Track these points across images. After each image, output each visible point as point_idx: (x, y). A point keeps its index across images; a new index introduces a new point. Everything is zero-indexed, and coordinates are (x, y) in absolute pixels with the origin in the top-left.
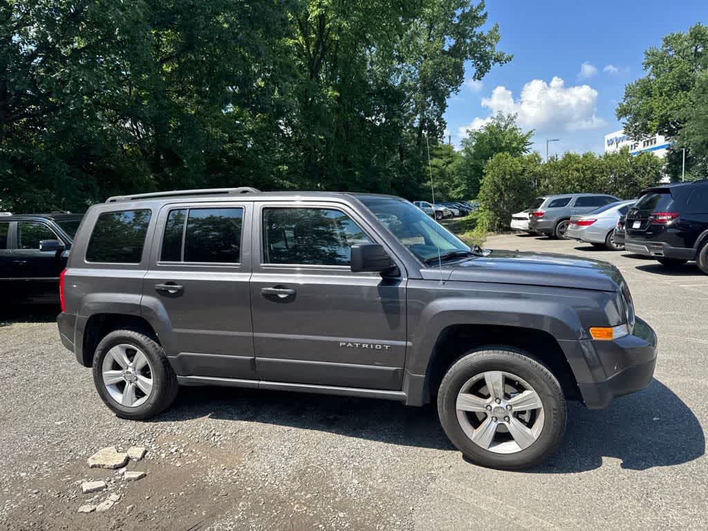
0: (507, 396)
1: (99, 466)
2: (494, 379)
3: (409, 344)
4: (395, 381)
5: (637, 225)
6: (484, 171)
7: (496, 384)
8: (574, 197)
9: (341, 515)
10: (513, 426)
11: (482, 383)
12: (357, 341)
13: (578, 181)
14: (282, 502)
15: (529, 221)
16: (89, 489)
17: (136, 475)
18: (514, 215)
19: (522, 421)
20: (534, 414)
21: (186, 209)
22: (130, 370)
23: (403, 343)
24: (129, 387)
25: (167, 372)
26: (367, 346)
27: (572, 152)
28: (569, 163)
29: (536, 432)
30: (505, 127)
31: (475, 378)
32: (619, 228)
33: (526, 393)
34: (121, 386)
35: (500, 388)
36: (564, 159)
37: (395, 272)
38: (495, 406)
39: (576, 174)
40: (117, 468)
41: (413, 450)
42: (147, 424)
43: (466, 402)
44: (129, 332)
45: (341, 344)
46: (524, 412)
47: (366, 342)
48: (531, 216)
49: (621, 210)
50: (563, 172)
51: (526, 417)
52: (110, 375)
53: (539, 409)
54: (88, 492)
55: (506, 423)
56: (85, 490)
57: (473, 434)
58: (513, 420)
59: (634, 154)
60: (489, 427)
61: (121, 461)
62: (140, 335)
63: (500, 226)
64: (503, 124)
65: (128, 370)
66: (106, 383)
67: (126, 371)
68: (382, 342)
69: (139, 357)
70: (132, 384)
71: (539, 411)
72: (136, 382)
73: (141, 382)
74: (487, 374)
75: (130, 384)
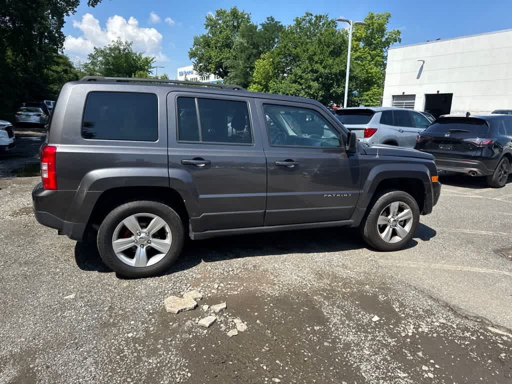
2: (395, 206)
3: (361, 191)
4: (349, 214)
10: (398, 228)
11: (389, 209)
12: (334, 193)
16: (209, 323)
19: (401, 225)
20: (407, 221)
21: (195, 98)
23: (358, 192)
24: (141, 252)
26: (339, 195)
29: (407, 229)
30: (124, 51)
31: (386, 207)
33: (406, 211)
35: (397, 210)
43: (381, 221)
45: (325, 195)
47: (339, 193)
51: (403, 223)
53: (411, 218)
54: (210, 325)
55: (395, 228)
57: (382, 236)
58: (398, 225)
60: (390, 231)
61: (194, 302)
64: (122, 47)
65: (141, 236)
66: (116, 252)
67: (139, 237)
68: (348, 192)
69: (157, 222)
70: (145, 247)
71: (409, 219)
72: (149, 245)
73: (156, 243)
74: (393, 204)
75: (143, 248)
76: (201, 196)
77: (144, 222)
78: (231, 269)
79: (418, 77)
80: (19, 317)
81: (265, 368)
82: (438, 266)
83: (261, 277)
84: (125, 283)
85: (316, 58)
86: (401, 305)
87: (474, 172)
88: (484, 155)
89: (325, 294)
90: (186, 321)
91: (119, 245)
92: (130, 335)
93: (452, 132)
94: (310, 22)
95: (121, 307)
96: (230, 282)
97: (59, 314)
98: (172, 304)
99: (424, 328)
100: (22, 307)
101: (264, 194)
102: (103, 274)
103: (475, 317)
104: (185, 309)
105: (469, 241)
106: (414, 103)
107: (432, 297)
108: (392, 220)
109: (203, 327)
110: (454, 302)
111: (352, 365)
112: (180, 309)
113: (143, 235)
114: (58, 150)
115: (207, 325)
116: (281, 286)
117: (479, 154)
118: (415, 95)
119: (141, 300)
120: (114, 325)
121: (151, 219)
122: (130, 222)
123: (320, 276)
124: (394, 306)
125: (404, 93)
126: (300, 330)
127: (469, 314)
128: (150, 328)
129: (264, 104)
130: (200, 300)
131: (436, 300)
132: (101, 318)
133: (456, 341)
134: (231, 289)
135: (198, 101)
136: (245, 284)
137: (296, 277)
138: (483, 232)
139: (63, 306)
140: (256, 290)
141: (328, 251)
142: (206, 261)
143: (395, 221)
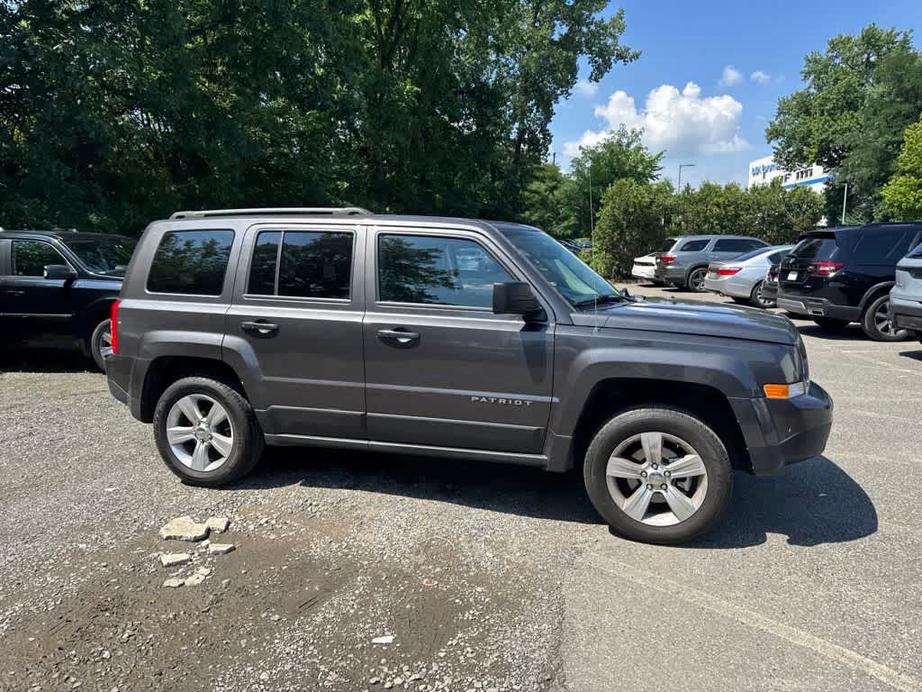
0: (665, 462)
1: (175, 538)
2: (651, 441)
3: (556, 400)
4: (536, 443)
5: (792, 277)
6: (601, 201)
7: (654, 446)
8: (714, 239)
9: (479, 589)
10: (671, 494)
11: (637, 445)
12: (493, 395)
13: (717, 219)
14: (407, 576)
15: (656, 267)
16: (170, 562)
17: (225, 547)
18: (636, 260)
19: (682, 490)
20: (695, 481)
21: (280, 231)
22: (203, 426)
23: (547, 399)
24: (201, 448)
25: (252, 428)
26: (504, 402)
27: (712, 183)
28: (707, 195)
29: (697, 501)
30: (628, 145)
31: (629, 440)
32: (769, 279)
33: (688, 458)
34: (189, 446)
35: (658, 451)
36: (702, 191)
37: (541, 317)
38: (652, 472)
39: (716, 210)
40: (198, 540)
41: (551, 523)
42: (224, 493)
43: (617, 467)
44: (204, 379)
45: (473, 399)
46: (684, 479)
47: (503, 397)
48: (659, 260)
49: (771, 258)
50: (700, 207)
51: (686, 486)
52: (176, 433)
53: (703, 476)
54: (169, 565)
55: (662, 491)
56: (165, 563)
57: (625, 504)
58: (671, 488)
59: (788, 187)
60: (643, 496)
61: (202, 532)
62: (218, 384)
63: (618, 273)
64: (625, 141)
65: (200, 427)
66: (170, 443)
67: (197, 427)
68: (522, 397)
69: (216, 410)
71: (702, 478)
72: (210, 441)
73: (217, 441)
75: (203, 444)
77: (205, 407)
78: (315, 503)
86: (478, 638)
90: (158, 551)
104: (180, 537)
108: (650, 471)
109: (160, 564)
121: (211, 405)
122: (187, 405)
124: (461, 635)
130: (218, 532)
143: (656, 474)
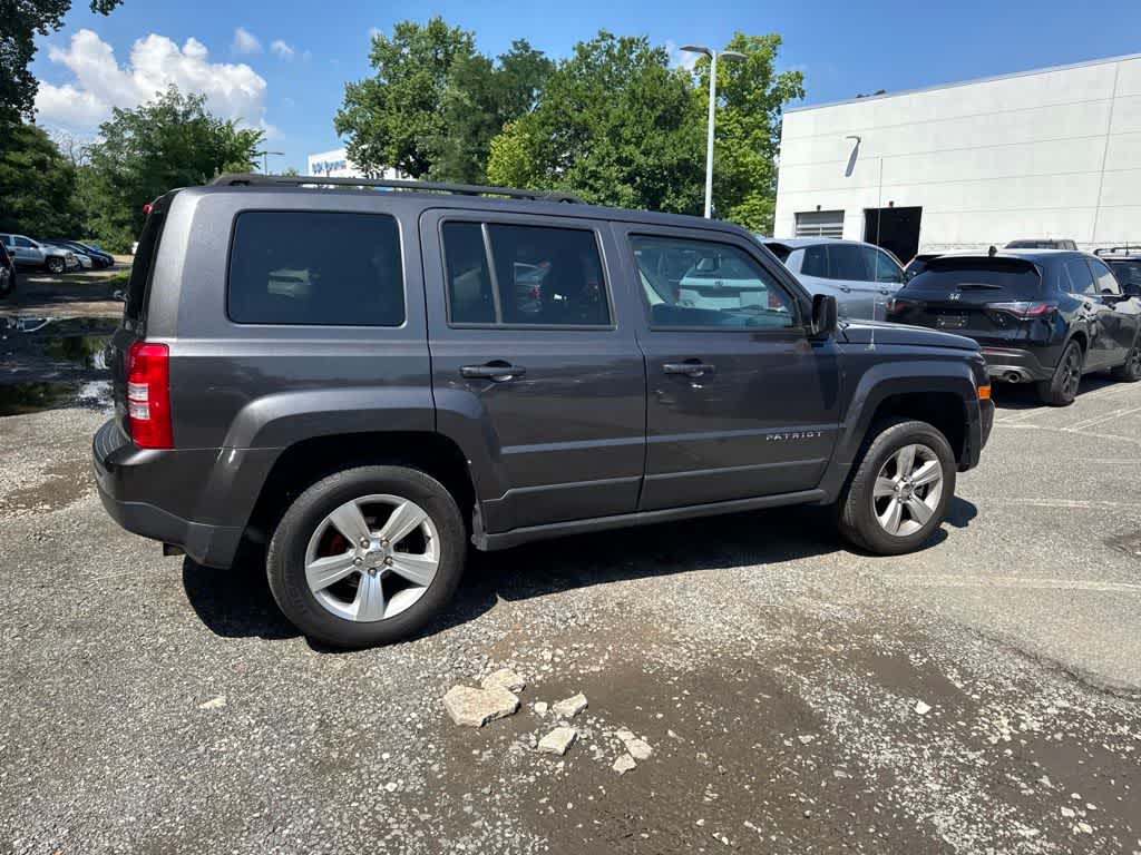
1: (490, 718)
2: (907, 455)
3: (842, 426)
7: (910, 458)
11: (895, 461)
12: (786, 430)
16: (565, 745)
21: (480, 223)
23: (835, 426)
26: (797, 435)
30: (186, 116)
31: (892, 456)
35: (911, 463)
43: (880, 486)
45: (768, 436)
47: (797, 431)
53: (939, 479)
54: (567, 750)
57: (882, 521)
58: (914, 496)
60: (897, 510)
65: (370, 549)
66: (313, 590)
68: (814, 427)
69: (407, 516)
70: (379, 574)
71: (935, 483)
72: (388, 568)
73: (402, 564)
74: (904, 450)
75: (374, 575)
76: (505, 450)
77: (377, 515)
79: (849, 173)
80: (103, 763)
81: (725, 840)
82: (1010, 581)
83: (641, 630)
84: (338, 662)
85: (626, 133)
86: (964, 674)
87: (1014, 375)
88: (1032, 336)
89: (795, 661)
90: (507, 743)
91: (320, 571)
92: (391, 787)
93: (964, 289)
94: (608, 53)
95: (346, 721)
96: (575, 645)
97: (201, 749)
98: (468, 706)
99: (1031, 723)
100: (99, 738)
101: (641, 440)
102: (275, 643)
103: (1126, 690)
104: (496, 715)
105: (1049, 523)
106: (841, 228)
107: (1021, 652)
108: (902, 485)
109: (551, 755)
110: (1074, 661)
111: (912, 818)
112: (486, 715)
113: (374, 546)
114: (174, 352)
115: (561, 750)
116: (692, 647)
117: (1022, 335)
118: (843, 211)
119: (388, 701)
120: (345, 765)
121: (392, 507)
122: (347, 517)
123: (771, 619)
124: (949, 677)
125: (819, 207)
126: (768, 745)
127: (1113, 684)
128: (430, 765)
129: (631, 234)
130: (521, 689)
131: (1034, 658)
132: (307, 750)
133: (1106, 746)
134: (583, 661)
135: (488, 229)
136: (610, 648)
137: (720, 625)
138: (1071, 503)
139: (206, 728)
140: (640, 660)
141: (769, 562)
142: (509, 598)
143: (907, 487)
